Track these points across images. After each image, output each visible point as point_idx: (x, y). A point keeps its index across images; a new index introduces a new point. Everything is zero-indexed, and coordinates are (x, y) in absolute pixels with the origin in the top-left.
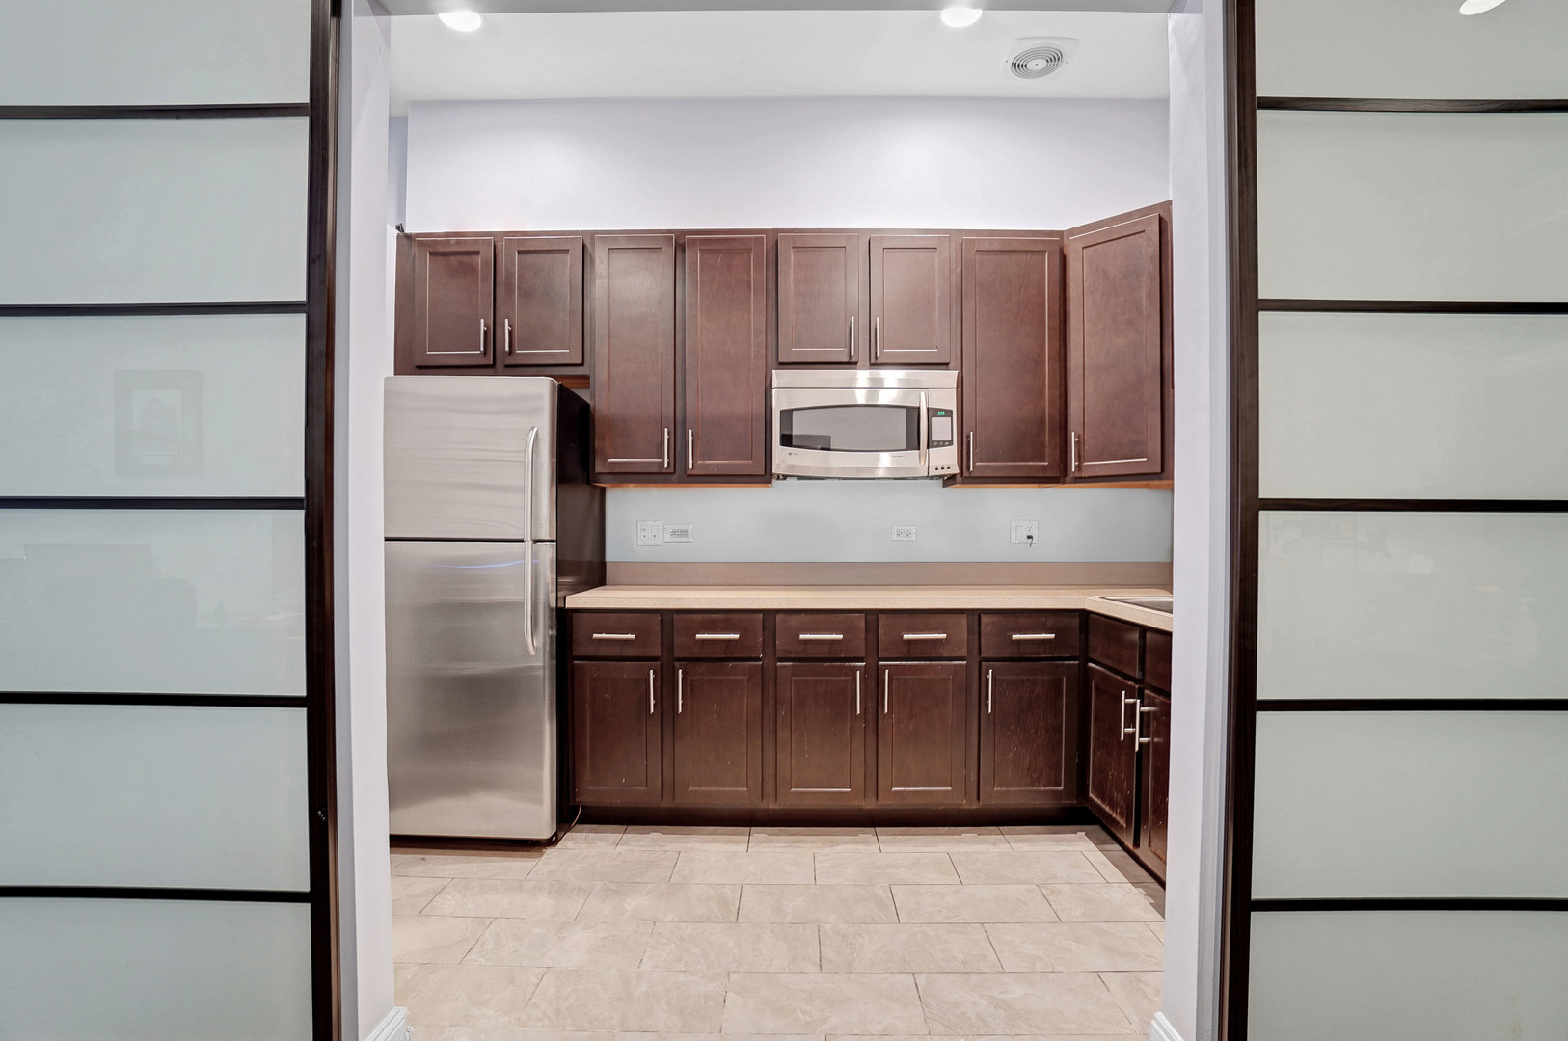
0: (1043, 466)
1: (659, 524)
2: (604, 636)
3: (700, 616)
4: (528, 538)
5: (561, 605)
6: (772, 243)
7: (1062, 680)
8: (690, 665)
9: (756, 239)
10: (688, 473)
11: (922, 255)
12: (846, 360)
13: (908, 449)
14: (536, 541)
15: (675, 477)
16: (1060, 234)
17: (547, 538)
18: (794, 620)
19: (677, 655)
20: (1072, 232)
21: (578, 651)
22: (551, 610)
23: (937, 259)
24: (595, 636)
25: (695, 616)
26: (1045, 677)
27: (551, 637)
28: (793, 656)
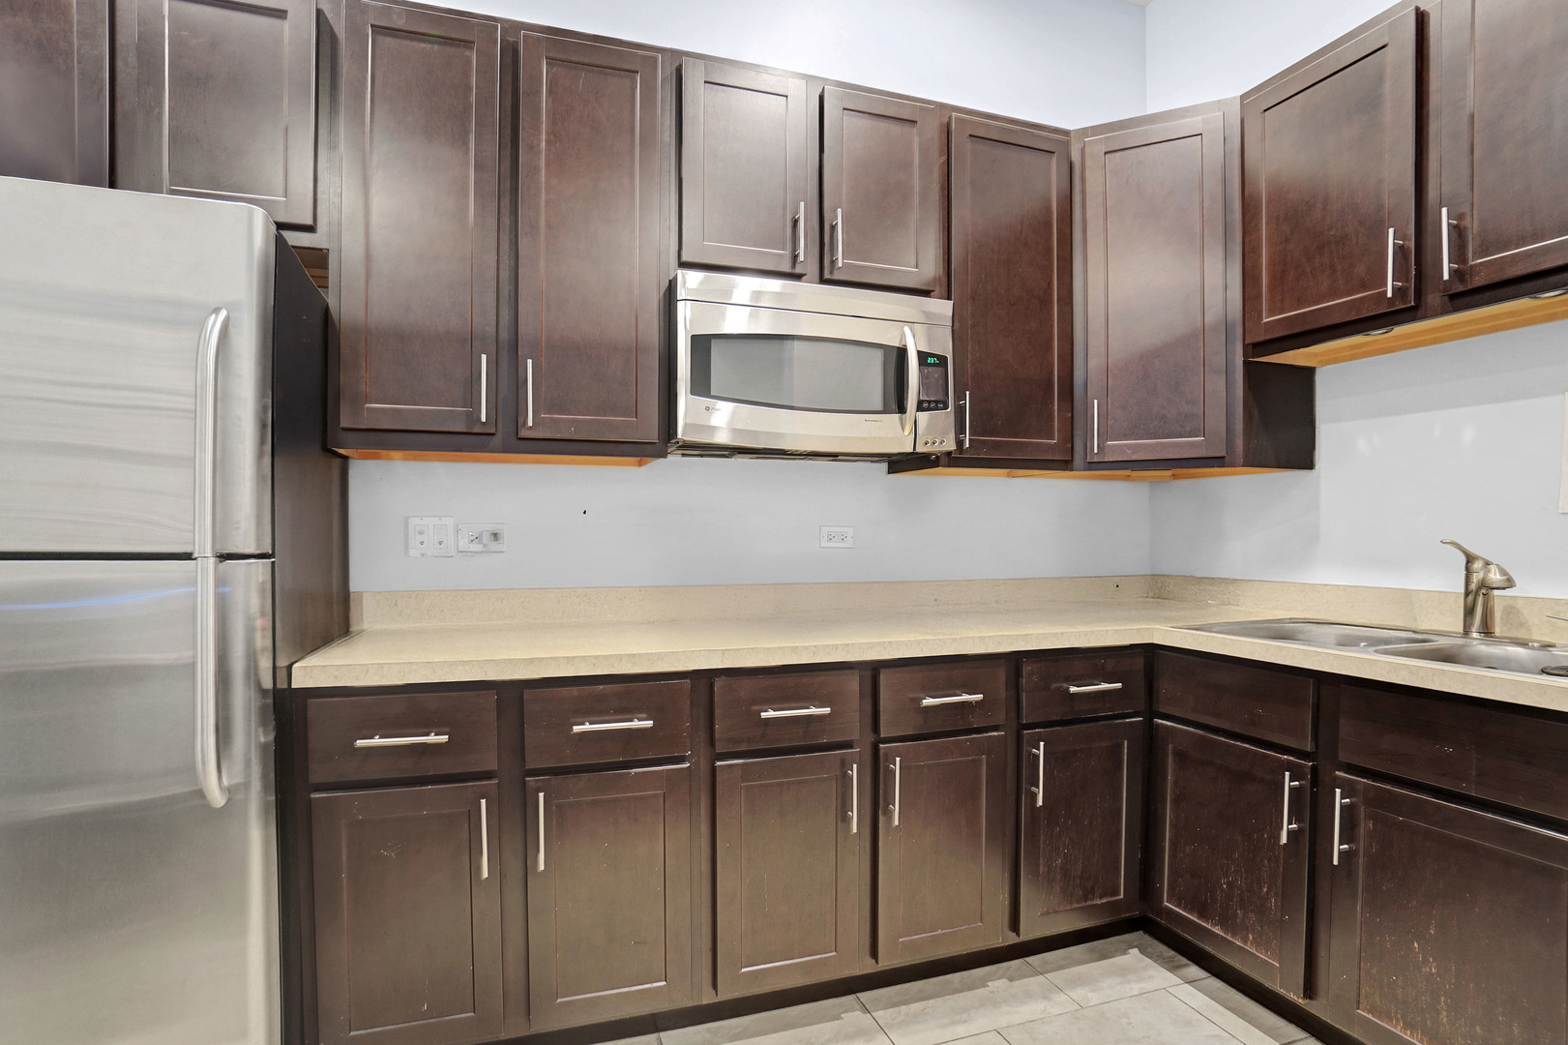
0: (1050, 444)
1: (449, 522)
2: (377, 741)
3: (575, 691)
4: (204, 548)
5: (282, 685)
6: (671, 70)
7: (1121, 745)
8: (555, 781)
9: (645, 58)
10: (523, 433)
11: (896, 129)
12: (786, 268)
13: (885, 411)
14: (224, 557)
15: (496, 441)
16: (1066, 133)
17: (251, 550)
18: (746, 686)
19: (530, 765)
20: (1084, 132)
21: (318, 773)
22: (263, 692)
23: (916, 140)
24: (360, 743)
25: (566, 691)
26: (1103, 744)
27: (264, 747)
28: (743, 748)
